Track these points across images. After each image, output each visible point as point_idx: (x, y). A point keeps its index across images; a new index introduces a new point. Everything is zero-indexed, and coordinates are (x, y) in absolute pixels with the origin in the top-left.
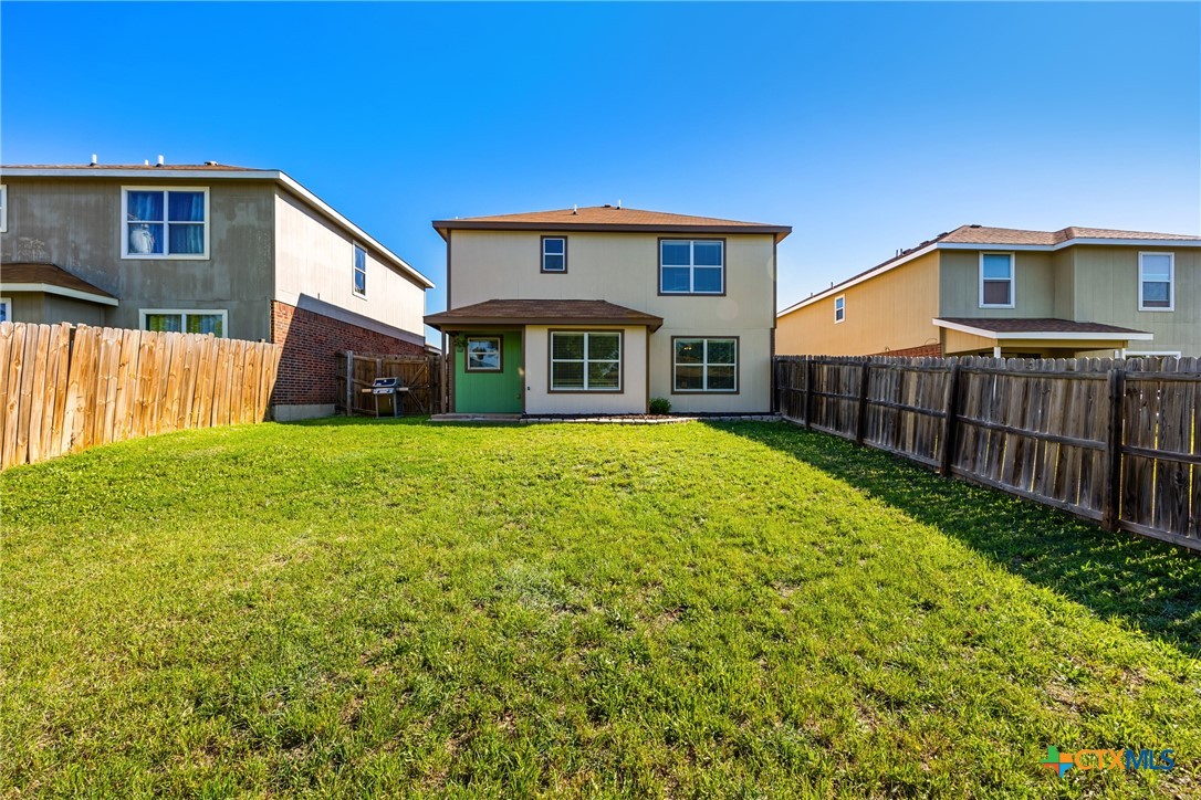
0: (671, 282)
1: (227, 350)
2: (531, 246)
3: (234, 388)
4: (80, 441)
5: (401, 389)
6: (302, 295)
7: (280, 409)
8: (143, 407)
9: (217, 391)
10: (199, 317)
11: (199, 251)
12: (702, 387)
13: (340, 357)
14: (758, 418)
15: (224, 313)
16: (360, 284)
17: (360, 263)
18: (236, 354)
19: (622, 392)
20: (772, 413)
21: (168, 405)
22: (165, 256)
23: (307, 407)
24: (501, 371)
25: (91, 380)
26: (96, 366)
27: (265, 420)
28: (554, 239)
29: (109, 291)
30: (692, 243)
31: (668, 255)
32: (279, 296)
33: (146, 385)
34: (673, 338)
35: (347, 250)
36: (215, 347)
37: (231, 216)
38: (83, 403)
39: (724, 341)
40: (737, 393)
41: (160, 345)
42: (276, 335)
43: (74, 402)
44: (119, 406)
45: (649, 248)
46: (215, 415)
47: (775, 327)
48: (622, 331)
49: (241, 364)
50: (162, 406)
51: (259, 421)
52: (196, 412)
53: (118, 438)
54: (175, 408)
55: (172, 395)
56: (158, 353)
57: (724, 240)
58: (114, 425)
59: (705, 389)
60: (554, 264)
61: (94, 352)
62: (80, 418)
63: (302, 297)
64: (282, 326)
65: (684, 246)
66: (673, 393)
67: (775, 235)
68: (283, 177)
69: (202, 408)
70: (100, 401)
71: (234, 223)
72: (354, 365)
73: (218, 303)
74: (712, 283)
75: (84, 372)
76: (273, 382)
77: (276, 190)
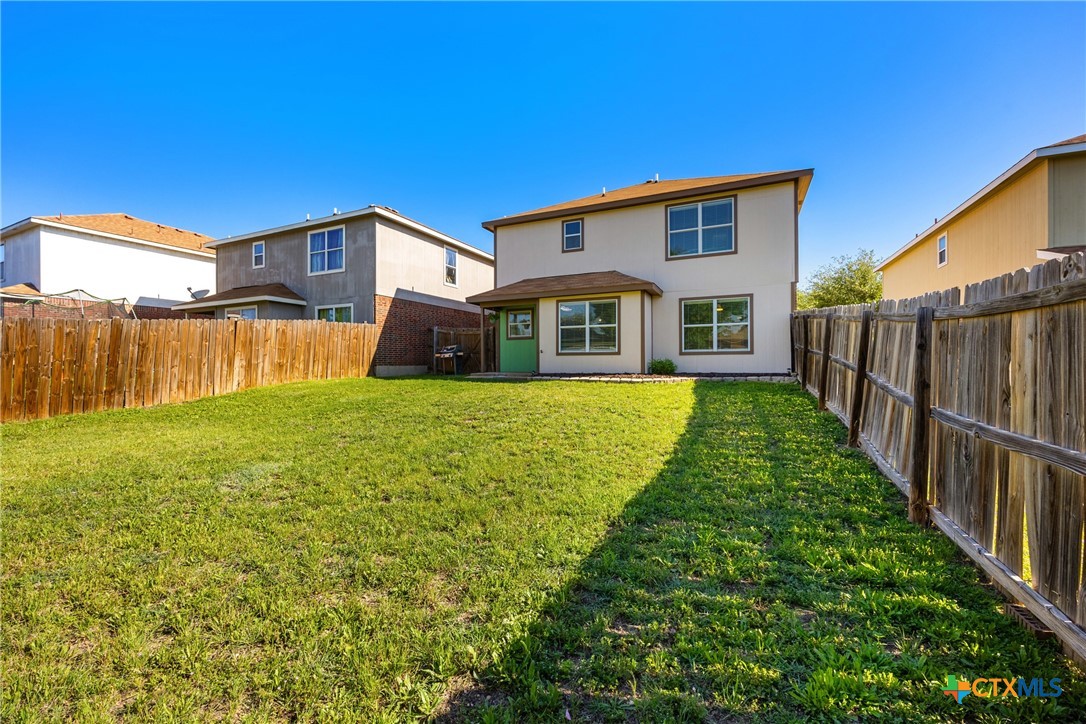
0: (678, 247)
1: (336, 329)
2: (555, 231)
3: (343, 354)
4: (243, 385)
5: (459, 354)
6: (398, 289)
7: (379, 369)
8: (281, 366)
9: (330, 356)
10: (341, 308)
11: (341, 267)
12: (712, 347)
13: (430, 331)
14: (767, 378)
15: (351, 305)
16: (451, 274)
17: (452, 261)
18: (344, 332)
19: (619, 353)
20: (789, 375)
21: (297, 365)
22: (326, 272)
23: (402, 367)
24: (532, 338)
25: (248, 350)
26: (251, 342)
27: (368, 375)
28: (572, 222)
29: (303, 296)
30: (700, 205)
31: (675, 220)
32: (379, 291)
33: (282, 353)
34: (681, 300)
35: (440, 253)
36: (328, 328)
37: (355, 241)
38: (244, 363)
39: (737, 299)
40: (751, 352)
41: (289, 328)
42: (377, 318)
43: (238, 363)
44: (265, 365)
45: (657, 216)
46: (329, 372)
47: (797, 281)
48: (619, 298)
49: (347, 338)
50: (292, 365)
51: (363, 376)
52: (316, 369)
53: (265, 383)
54: (302, 366)
55: (299, 360)
56: (289, 333)
57: (735, 196)
58: (263, 376)
59: (715, 349)
60: (573, 244)
61: (249, 334)
62: (243, 371)
63: (399, 290)
64: (382, 312)
65: (693, 210)
66: (681, 354)
67: (796, 181)
68: (378, 210)
69: (320, 367)
70: (254, 362)
71: (357, 245)
72: (438, 337)
73: (348, 299)
74: (723, 242)
75: (244, 345)
76: (374, 350)
77: (377, 219)
